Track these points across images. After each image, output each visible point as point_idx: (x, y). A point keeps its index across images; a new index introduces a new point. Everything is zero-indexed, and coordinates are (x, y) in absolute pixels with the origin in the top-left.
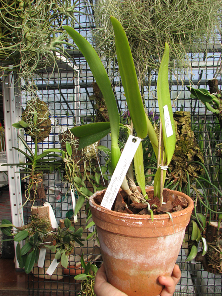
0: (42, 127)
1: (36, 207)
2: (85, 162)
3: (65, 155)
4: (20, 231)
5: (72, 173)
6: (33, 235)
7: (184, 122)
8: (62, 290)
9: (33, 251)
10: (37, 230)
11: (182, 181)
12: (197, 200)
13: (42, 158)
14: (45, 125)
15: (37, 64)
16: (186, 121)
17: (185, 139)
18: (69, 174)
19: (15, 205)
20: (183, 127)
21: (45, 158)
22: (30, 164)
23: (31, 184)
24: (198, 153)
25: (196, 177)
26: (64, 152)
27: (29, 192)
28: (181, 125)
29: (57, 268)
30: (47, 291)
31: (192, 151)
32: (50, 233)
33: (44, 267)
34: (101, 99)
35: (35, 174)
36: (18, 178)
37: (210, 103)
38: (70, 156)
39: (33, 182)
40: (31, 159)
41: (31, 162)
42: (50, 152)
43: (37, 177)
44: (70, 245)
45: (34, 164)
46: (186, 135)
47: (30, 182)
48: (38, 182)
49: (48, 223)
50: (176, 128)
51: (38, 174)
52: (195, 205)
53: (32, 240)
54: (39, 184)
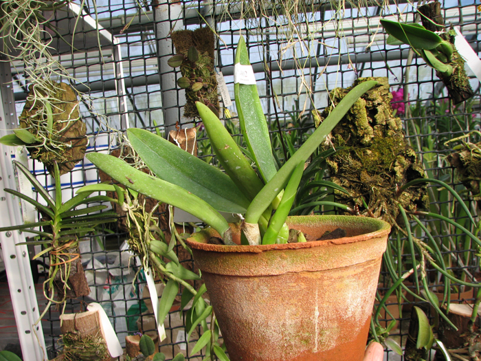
0: (68, 140)
1: (70, 317)
2: (171, 206)
3: (124, 195)
5: (143, 234)
7: (379, 100)
12: (423, 263)
13: (74, 207)
14: (72, 135)
16: (383, 96)
17: (385, 134)
18: (137, 236)
19: (23, 313)
20: (380, 109)
21: (78, 208)
22: (47, 223)
23: (54, 267)
24: (413, 162)
25: (415, 214)
26: (122, 189)
27: (51, 285)
28: (374, 106)
31: (403, 160)
34: (193, 65)
35: (61, 243)
36: (24, 256)
37: (433, 51)
38: (135, 196)
39: (58, 263)
40: (49, 211)
41: (50, 218)
42: (92, 192)
43: (66, 251)
45: (57, 221)
46: (387, 127)
47: (52, 263)
48: (70, 261)
49: (101, 347)
50: (364, 112)
51: (68, 242)
52: (424, 275)
54: (72, 265)
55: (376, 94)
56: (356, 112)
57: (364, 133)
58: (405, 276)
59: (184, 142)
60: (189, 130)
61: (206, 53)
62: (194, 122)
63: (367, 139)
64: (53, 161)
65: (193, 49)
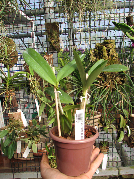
0: (12, 57)
1: (12, 113)
3: (29, 75)
4: (2, 131)
5: (35, 88)
6: (11, 133)
7: (111, 47)
8: (34, 167)
9: (12, 144)
10: (14, 128)
11: (112, 88)
12: (123, 100)
13: (13, 78)
14: (13, 56)
15: (3, 9)
16: (112, 46)
17: (112, 59)
18: (33, 88)
20: (111, 50)
21: (15, 79)
22: (5, 83)
23: (7, 97)
25: (121, 85)
26: (28, 73)
27: (6, 103)
28: (109, 49)
29: (30, 153)
30: (24, 168)
32: (23, 130)
33: (21, 153)
34: (52, 34)
35: (9, 90)
37: (129, 32)
38: (33, 76)
39: (8, 96)
40: (5, 80)
41: (6, 82)
42: (19, 74)
43: (11, 92)
44: (37, 137)
45: (8, 83)
46: (113, 56)
47: (6, 96)
49: (21, 123)
50: (106, 51)
51: (11, 90)
52: (122, 104)
53: (11, 136)
54: (13, 97)
55: (110, 45)
56: (103, 51)
57: (106, 58)
58: (117, 104)
59: (48, 59)
60: (50, 55)
61: (56, 31)
62: (52, 52)
64: (7, 64)
65: (52, 29)
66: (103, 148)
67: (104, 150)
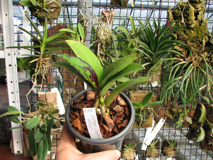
0: (52, 8)
1: (44, 93)
2: (99, 45)
3: (78, 37)
7: (200, 9)
11: (197, 66)
14: (54, 6)
19: (12, 93)
20: (200, 13)
22: (37, 46)
23: (38, 69)
24: (210, 39)
27: (36, 77)
28: (198, 11)
31: (206, 37)
33: (51, 153)
35: (43, 57)
36: (15, 66)
39: (41, 66)
40: (40, 41)
41: (39, 44)
43: (45, 61)
45: (43, 46)
46: (201, 22)
47: (37, 66)
48: (46, 66)
49: (57, 109)
50: (193, 13)
51: (46, 57)
52: (209, 89)
53: (45, 127)
54: (47, 68)
55: (199, 6)
56: (189, 13)
57: (192, 23)
58: (201, 89)
59: (109, 16)
60: (111, 11)
63: (193, 26)
66: (169, 149)
67: (170, 152)
